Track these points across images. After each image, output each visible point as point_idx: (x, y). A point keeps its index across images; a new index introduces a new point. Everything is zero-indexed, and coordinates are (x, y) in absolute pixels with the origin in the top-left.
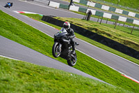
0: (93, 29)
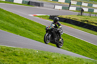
0: (85, 21)
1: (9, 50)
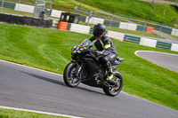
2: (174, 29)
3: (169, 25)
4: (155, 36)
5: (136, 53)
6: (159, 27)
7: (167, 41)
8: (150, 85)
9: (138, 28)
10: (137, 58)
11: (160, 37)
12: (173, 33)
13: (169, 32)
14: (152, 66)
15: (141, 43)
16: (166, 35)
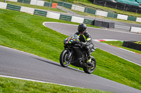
1: (65, 91)
2: (73, 5)
3: (70, 2)
4: (59, 10)
5: (43, 24)
6: (62, 3)
7: (68, 14)
8: (55, 49)
9: (45, 4)
10: (45, 27)
11: (63, 11)
12: (73, 8)
13: (70, 7)
14: (57, 34)
15: (48, 16)
16: (67, 9)
